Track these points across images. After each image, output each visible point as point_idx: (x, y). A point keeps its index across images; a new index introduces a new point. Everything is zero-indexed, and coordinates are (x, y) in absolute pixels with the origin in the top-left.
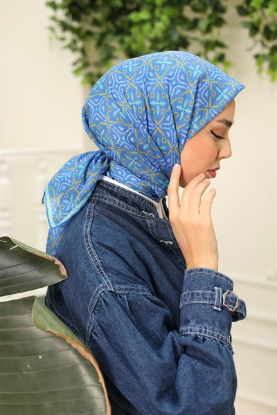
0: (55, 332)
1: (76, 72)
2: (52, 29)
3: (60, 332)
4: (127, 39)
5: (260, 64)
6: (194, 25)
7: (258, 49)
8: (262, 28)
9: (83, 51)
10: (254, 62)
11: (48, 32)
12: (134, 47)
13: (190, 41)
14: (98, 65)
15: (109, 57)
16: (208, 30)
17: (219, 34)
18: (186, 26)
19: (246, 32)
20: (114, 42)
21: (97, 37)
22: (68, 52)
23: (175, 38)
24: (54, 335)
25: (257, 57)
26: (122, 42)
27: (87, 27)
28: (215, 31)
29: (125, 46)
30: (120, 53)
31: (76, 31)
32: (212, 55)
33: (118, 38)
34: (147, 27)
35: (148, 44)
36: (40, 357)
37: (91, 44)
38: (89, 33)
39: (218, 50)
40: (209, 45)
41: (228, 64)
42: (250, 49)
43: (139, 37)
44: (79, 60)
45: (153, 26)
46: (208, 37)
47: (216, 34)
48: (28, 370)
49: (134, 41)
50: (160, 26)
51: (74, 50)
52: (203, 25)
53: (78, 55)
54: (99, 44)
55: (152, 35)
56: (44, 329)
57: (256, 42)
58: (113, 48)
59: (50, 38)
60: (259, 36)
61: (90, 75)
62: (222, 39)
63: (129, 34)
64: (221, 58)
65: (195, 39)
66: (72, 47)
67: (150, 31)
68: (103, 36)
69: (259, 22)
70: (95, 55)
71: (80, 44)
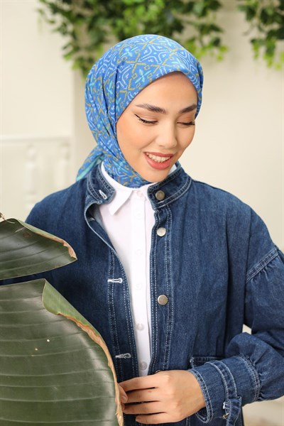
0: (66, 315)
1: (67, 56)
2: (41, 12)
3: (71, 315)
4: (120, 23)
5: (256, 49)
6: (189, 8)
7: (255, 34)
8: (258, 12)
9: (74, 35)
10: (250, 47)
11: (36, 15)
12: (127, 30)
13: (184, 24)
14: (89, 49)
15: (100, 41)
16: (204, 13)
17: (215, 18)
18: (181, 9)
19: (242, 16)
20: (105, 25)
21: (89, 20)
22: (58, 36)
23: (169, 21)
24: (64, 318)
25: (253, 41)
26: (114, 25)
27: (78, 9)
28: (211, 14)
29: (118, 29)
30: (112, 37)
31: (67, 14)
32: (207, 39)
33: (110, 22)
34: (141, 10)
35: (141, 27)
36: (48, 341)
37: (82, 27)
38: (80, 16)
39: (214, 35)
40: (205, 29)
41: (223, 49)
42: (246, 34)
43: (132, 21)
44: (70, 44)
45: (147, 8)
46: (204, 21)
47: (211, 18)
48: (36, 353)
49: (127, 24)
50: (154, 9)
51: (64, 33)
52: (198, 8)
53: (68, 39)
54: (91, 27)
55: (146, 18)
56: (54, 312)
57: (252, 27)
58: (104, 32)
59: (40, 22)
60: (256, 21)
61: (81, 60)
62: (218, 23)
63: (122, 17)
64: (216, 43)
65: (190, 23)
66: (62, 30)
67: (144, 14)
68: (95, 18)
69: (256, 5)
70: (86, 39)
71: (70, 28)
